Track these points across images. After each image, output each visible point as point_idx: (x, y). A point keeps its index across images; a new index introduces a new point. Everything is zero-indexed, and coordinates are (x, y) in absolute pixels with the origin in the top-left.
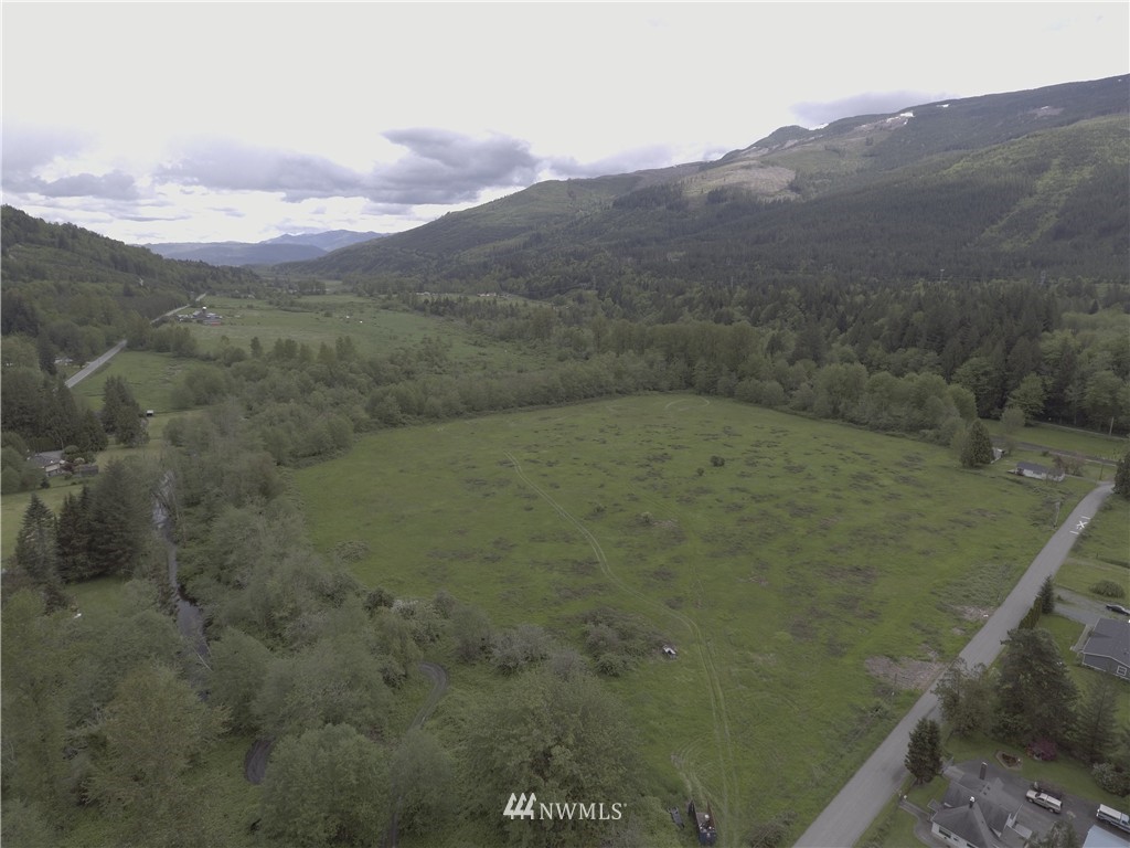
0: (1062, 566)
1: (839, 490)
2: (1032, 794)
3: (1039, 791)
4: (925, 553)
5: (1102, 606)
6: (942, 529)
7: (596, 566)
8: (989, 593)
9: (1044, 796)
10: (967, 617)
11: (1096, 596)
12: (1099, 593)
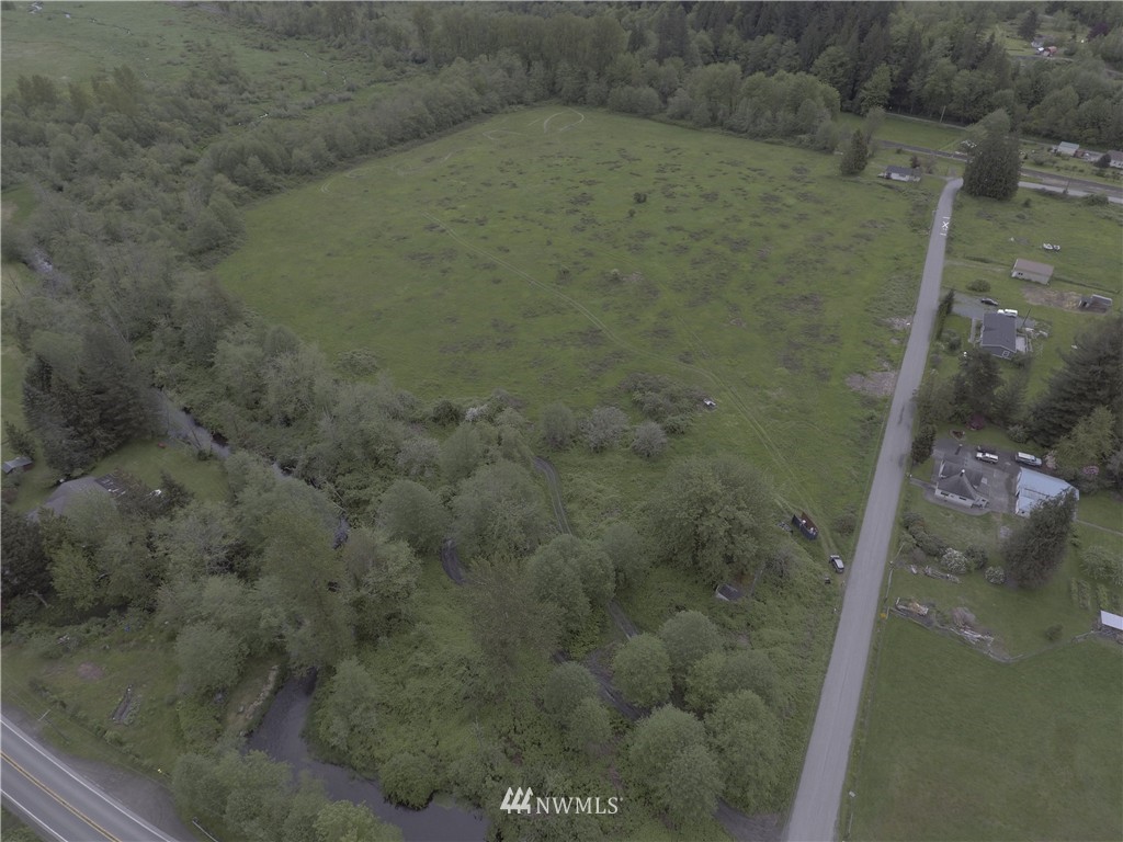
0: (945, 269)
1: (758, 217)
2: (980, 455)
3: (983, 452)
4: (847, 273)
5: (978, 301)
6: (851, 246)
7: (600, 334)
8: (904, 303)
9: (987, 455)
10: (896, 327)
11: (973, 292)
12: (974, 289)
